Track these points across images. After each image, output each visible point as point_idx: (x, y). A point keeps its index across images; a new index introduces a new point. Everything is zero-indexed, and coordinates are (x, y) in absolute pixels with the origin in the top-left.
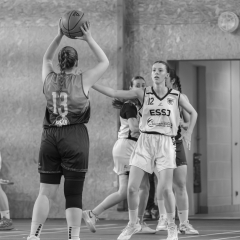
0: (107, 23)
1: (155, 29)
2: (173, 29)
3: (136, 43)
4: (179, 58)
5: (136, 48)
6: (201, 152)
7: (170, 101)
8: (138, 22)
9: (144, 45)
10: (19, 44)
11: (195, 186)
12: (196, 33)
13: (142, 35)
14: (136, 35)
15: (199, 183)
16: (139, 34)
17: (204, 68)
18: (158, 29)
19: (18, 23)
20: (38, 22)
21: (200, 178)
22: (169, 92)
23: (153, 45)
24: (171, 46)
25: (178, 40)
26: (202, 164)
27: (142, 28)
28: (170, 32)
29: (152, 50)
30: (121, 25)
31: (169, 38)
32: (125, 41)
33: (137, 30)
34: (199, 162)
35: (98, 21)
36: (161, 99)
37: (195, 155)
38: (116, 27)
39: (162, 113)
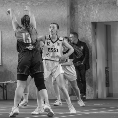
0: (61, 4)
1: (85, 7)
2: (94, 6)
3: (76, 13)
4: (97, 21)
5: (76, 16)
6: (109, 67)
7: (58, 44)
8: (77, 3)
9: (80, 15)
10: (19, 14)
11: (106, 83)
12: (106, 8)
13: (79, 10)
14: (76, 9)
15: (108, 81)
16: (77, 9)
17: (110, 25)
18: (87, 6)
19: (18, 4)
20: (28, 3)
21: (109, 79)
22: (58, 39)
23: (84, 15)
24: (93, 15)
25: (97, 12)
26: (109, 72)
27: (79, 6)
28: (93, 8)
29: (84, 17)
30: (69, 5)
31: (92, 11)
32: (71, 13)
33: (77, 7)
34: (108, 71)
35: (57, 3)
36: (54, 43)
37: (106, 68)
38: (66, 5)
39: (54, 50)
